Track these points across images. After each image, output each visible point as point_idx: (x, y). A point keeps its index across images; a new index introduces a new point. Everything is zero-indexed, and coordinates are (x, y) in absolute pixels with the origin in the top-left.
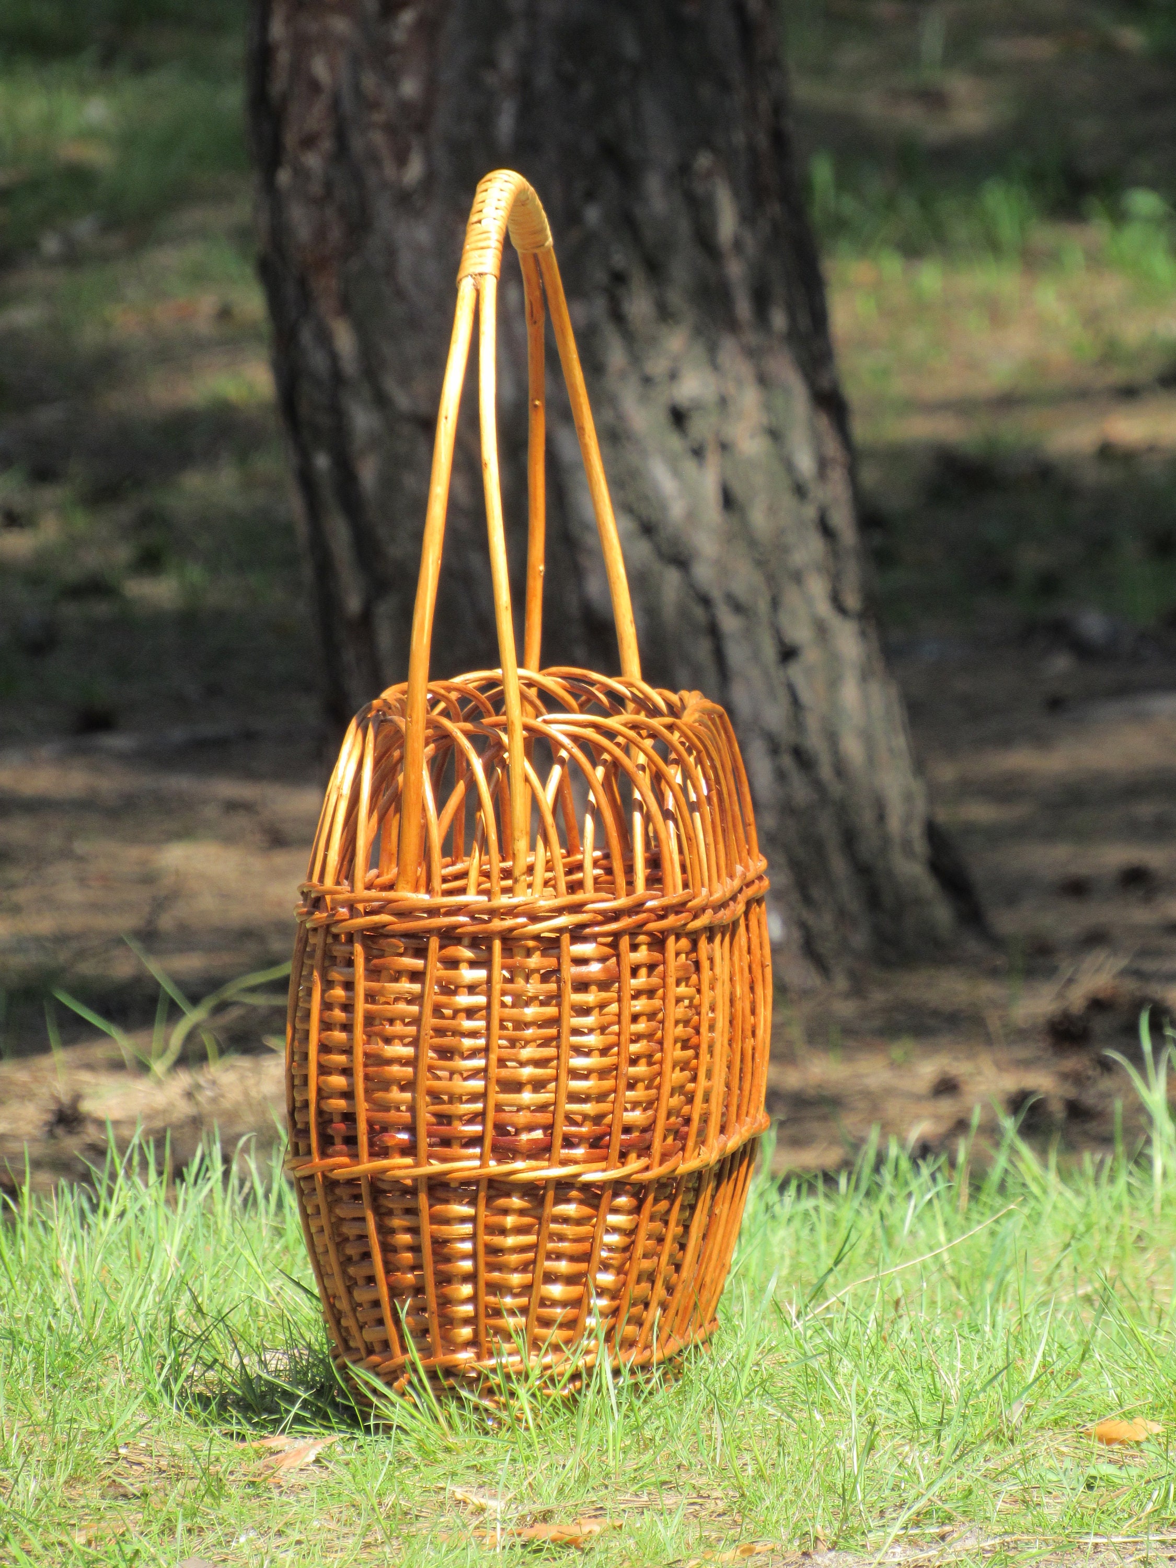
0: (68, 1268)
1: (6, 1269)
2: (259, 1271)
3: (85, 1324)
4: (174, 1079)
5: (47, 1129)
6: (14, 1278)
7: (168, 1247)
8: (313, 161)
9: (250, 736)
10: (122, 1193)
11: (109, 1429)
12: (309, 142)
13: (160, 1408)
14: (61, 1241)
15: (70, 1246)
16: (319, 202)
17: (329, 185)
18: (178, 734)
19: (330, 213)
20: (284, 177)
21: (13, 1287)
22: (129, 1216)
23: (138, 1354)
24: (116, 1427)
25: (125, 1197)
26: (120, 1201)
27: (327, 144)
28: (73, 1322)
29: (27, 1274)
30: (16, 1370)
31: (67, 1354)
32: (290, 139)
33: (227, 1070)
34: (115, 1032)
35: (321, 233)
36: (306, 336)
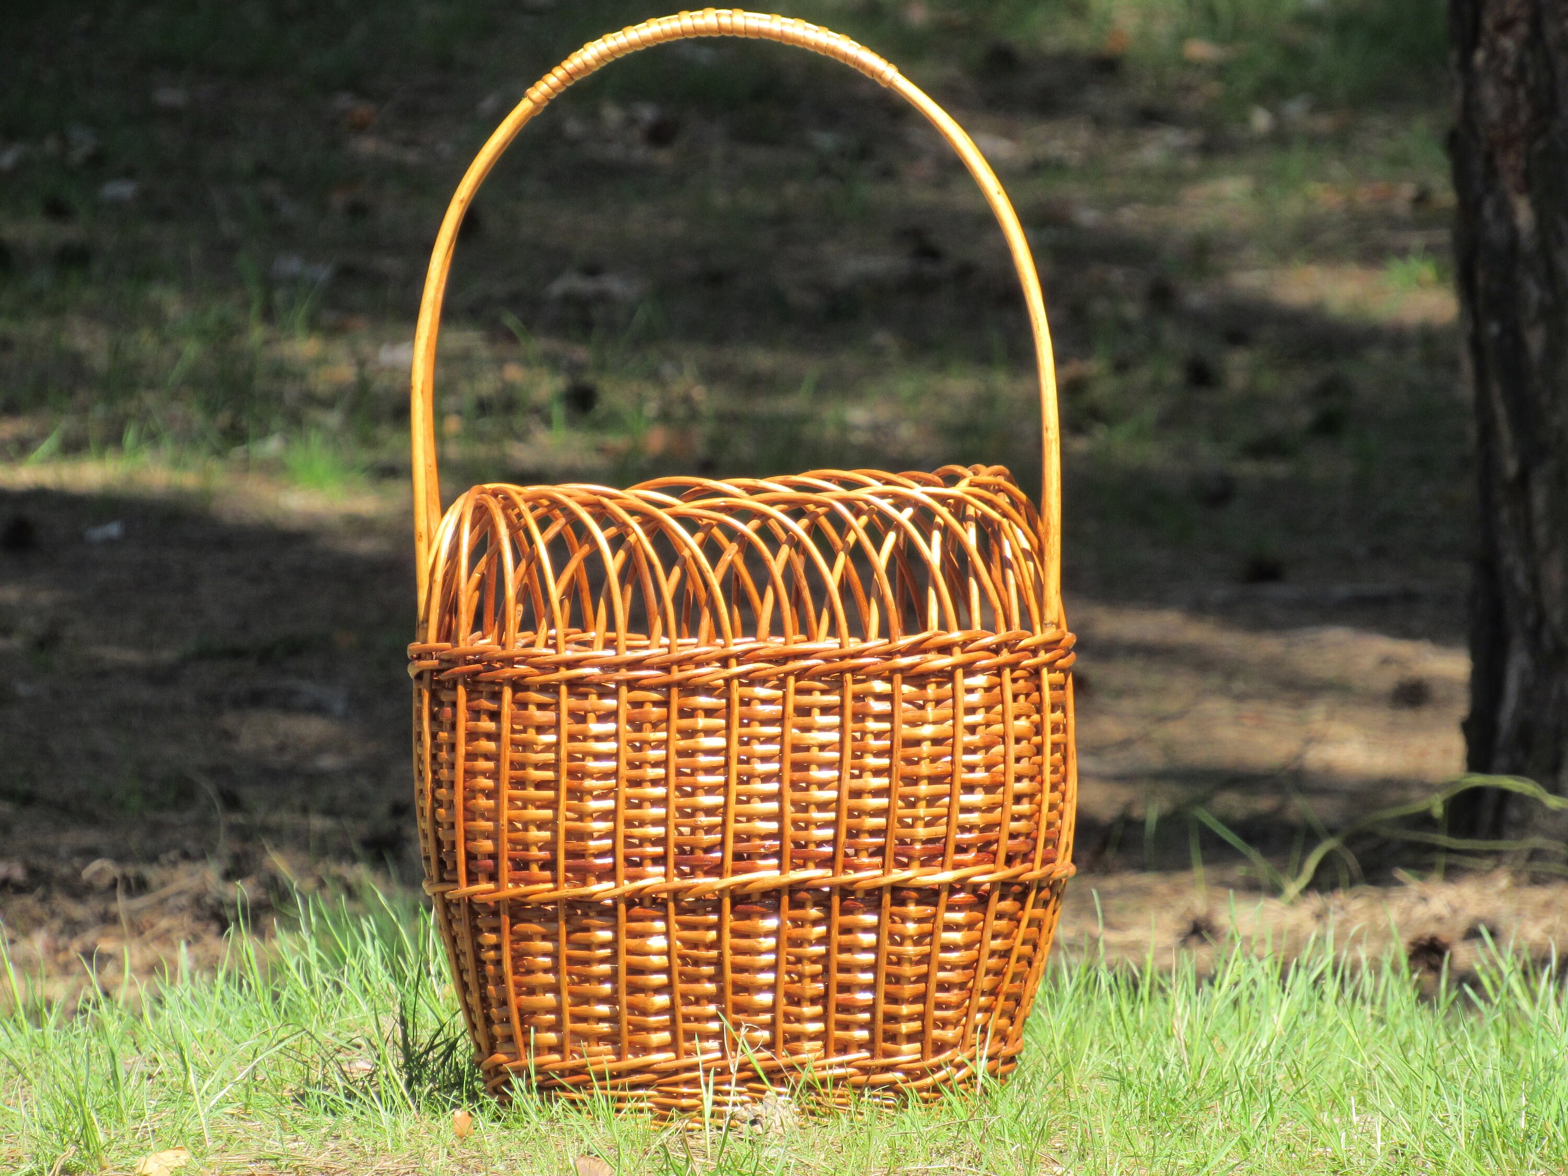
0: (1181, 1028)
1: (1124, 1025)
2: (1356, 1040)
3: (1191, 1075)
4: (1305, 902)
5: (1180, 939)
6: (1131, 1033)
7: (1275, 1016)
8: (1508, 43)
9: (1409, 597)
10: (1237, 964)
11: (1204, 1166)
12: (1505, 26)
13: (1253, 1151)
14: (1177, 1004)
15: (1185, 1007)
16: (1511, 84)
17: (1521, 68)
18: (1341, 590)
19: (1521, 93)
20: (1480, 57)
21: (1129, 1042)
22: (1242, 986)
23: (1238, 1107)
24: (1211, 1164)
25: (1239, 967)
26: (1235, 970)
27: (1522, 29)
28: (1180, 1072)
29: (1142, 1034)
30: (1124, 1111)
31: (1173, 1101)
32: (1488, 22)
33: (1356, 897)
34: (1254, 854)
35: (1510, 113)
36: (1488, 211)
